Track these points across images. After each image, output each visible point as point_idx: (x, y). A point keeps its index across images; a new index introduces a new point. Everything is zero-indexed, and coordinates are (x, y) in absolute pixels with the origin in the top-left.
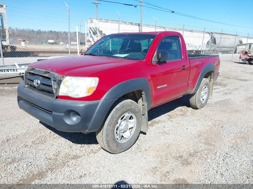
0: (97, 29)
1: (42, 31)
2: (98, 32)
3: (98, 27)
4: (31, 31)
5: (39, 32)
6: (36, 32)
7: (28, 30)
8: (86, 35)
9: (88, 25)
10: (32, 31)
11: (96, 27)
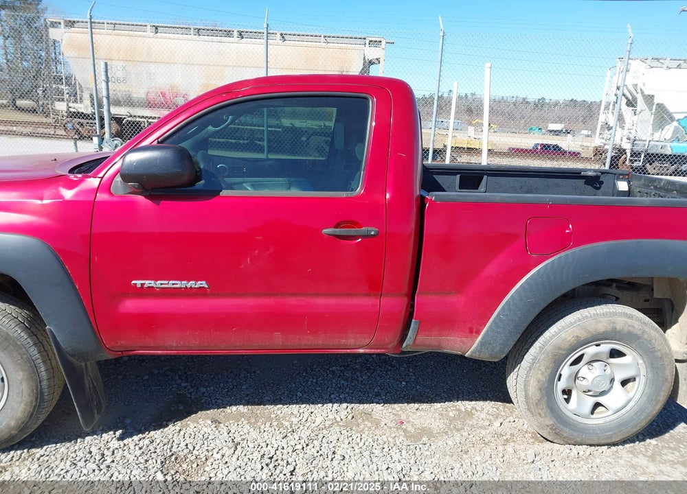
0: (639, 91)
1: (547, 101)
2: (639, 97)
3: (640, 86)
4: (521, 100)
5: (540, 104)
6: (532, 104)
7: (514, 99)
8: (602, 107)
9: (615, 78)
10: (524, 99)
11: (636, 85)
